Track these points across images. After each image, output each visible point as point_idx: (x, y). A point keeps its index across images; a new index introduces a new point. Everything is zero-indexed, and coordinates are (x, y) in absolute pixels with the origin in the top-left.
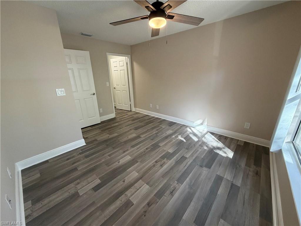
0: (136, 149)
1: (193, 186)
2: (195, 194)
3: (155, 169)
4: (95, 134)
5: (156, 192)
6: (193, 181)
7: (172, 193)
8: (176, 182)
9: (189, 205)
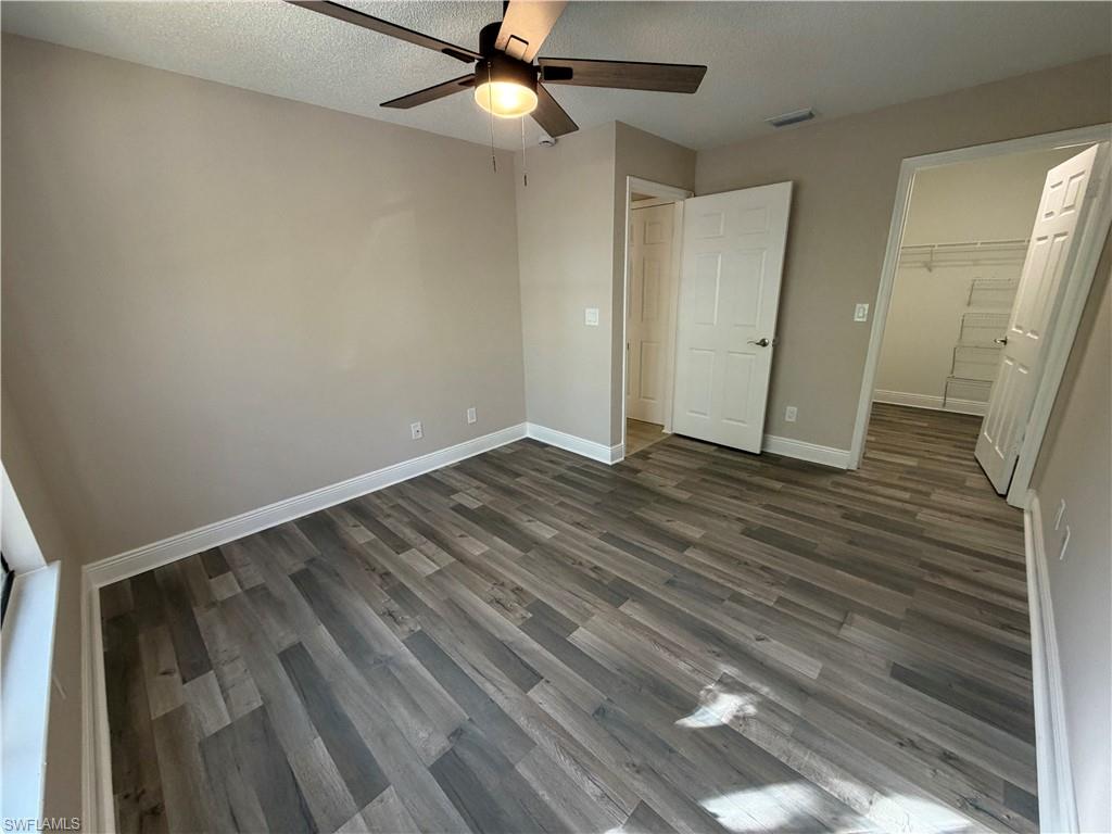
0: (594, 545)
1: (383, 669)
2: (357, 666)
3: (487, 586)
4: (668, 463)
5: (409, 585)
6: (399, 675)
7: (389, 615)
8: (419, 628)
9: (338, 643)
